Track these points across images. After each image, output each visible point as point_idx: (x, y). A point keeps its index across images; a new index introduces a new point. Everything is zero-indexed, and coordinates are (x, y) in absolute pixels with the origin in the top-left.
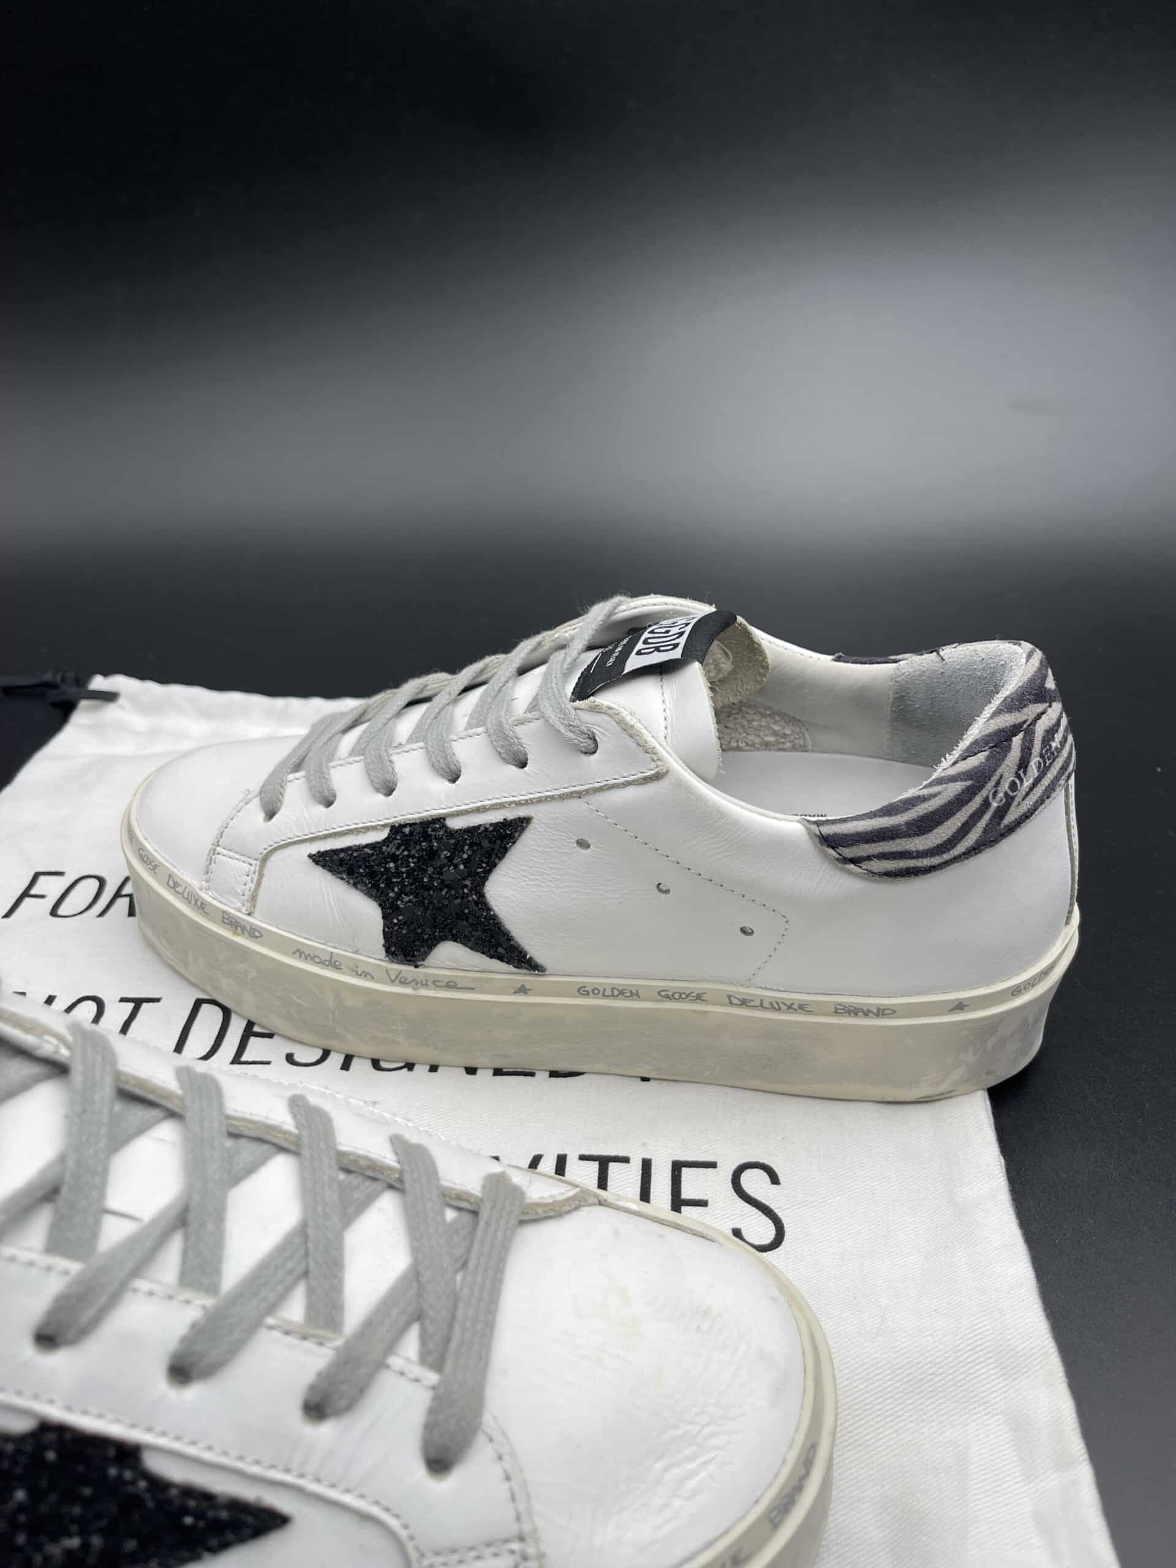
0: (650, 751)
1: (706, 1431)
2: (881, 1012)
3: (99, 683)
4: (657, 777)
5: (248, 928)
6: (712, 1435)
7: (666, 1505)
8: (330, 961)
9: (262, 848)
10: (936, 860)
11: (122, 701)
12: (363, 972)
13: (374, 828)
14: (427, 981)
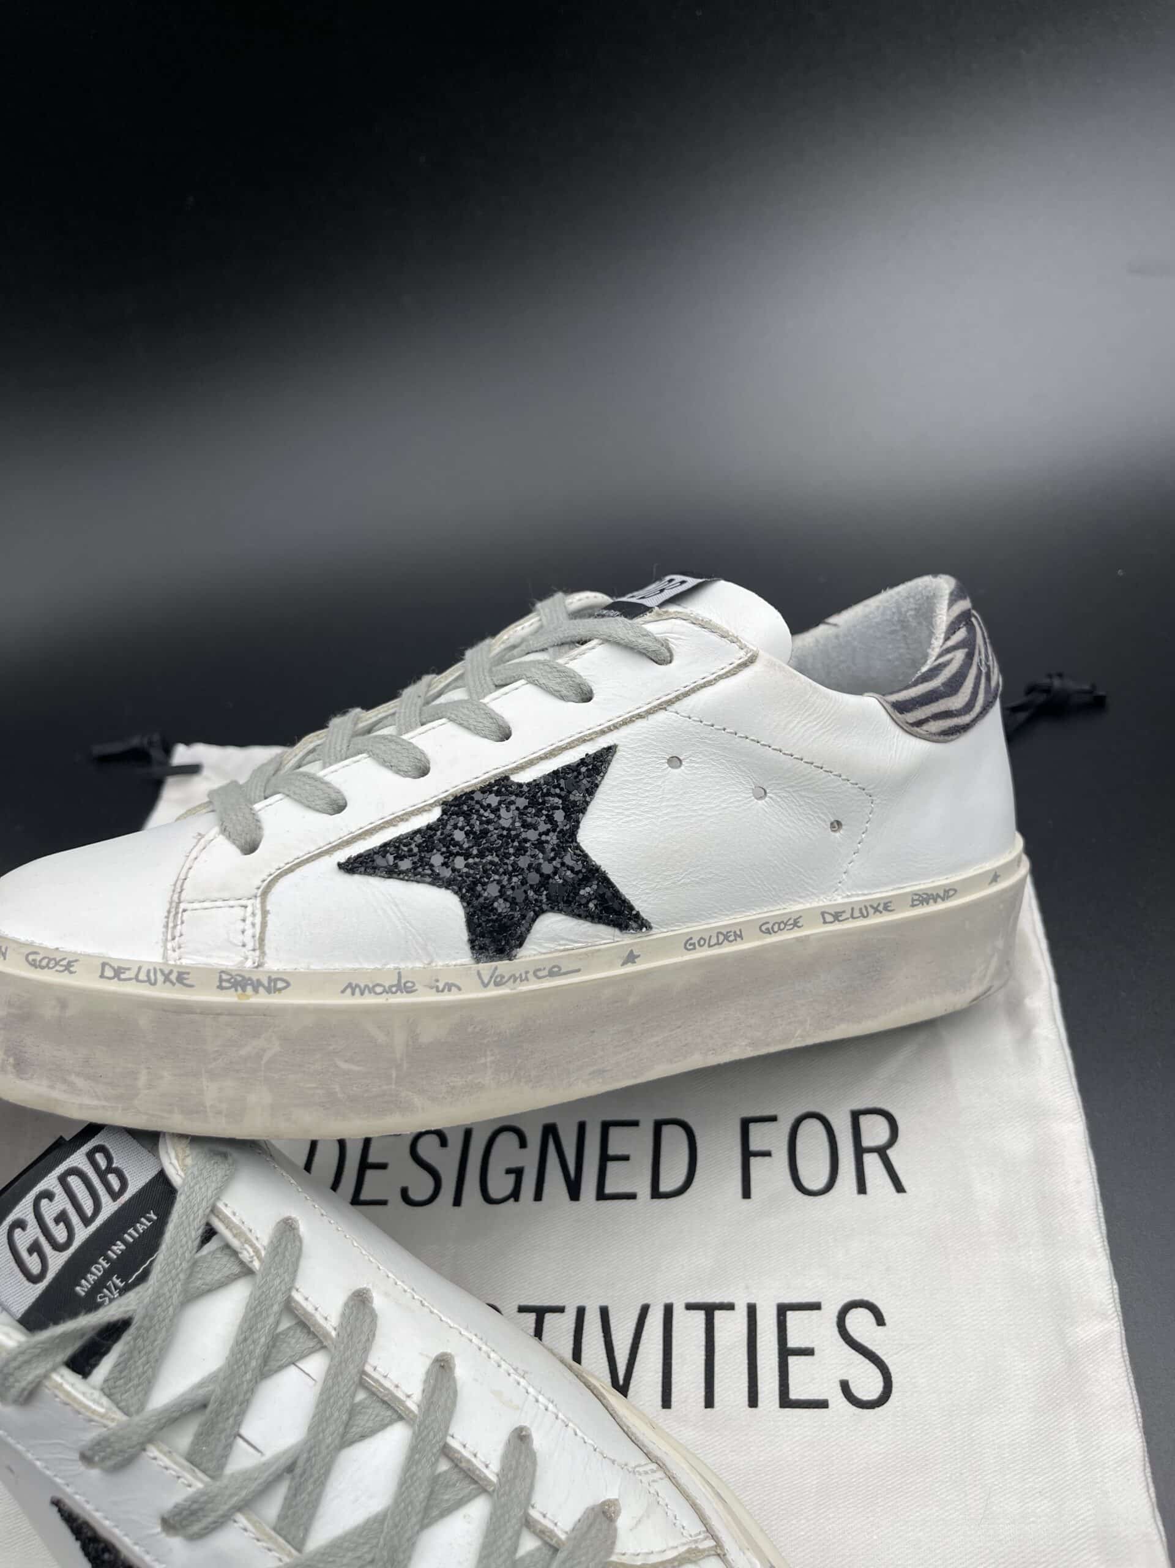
5: (264, 981)
8: (398, 985)
9: (254, 884)
10: (967, 719)
12: (447, 984)
13: (420, 811)
14: (527, 973)
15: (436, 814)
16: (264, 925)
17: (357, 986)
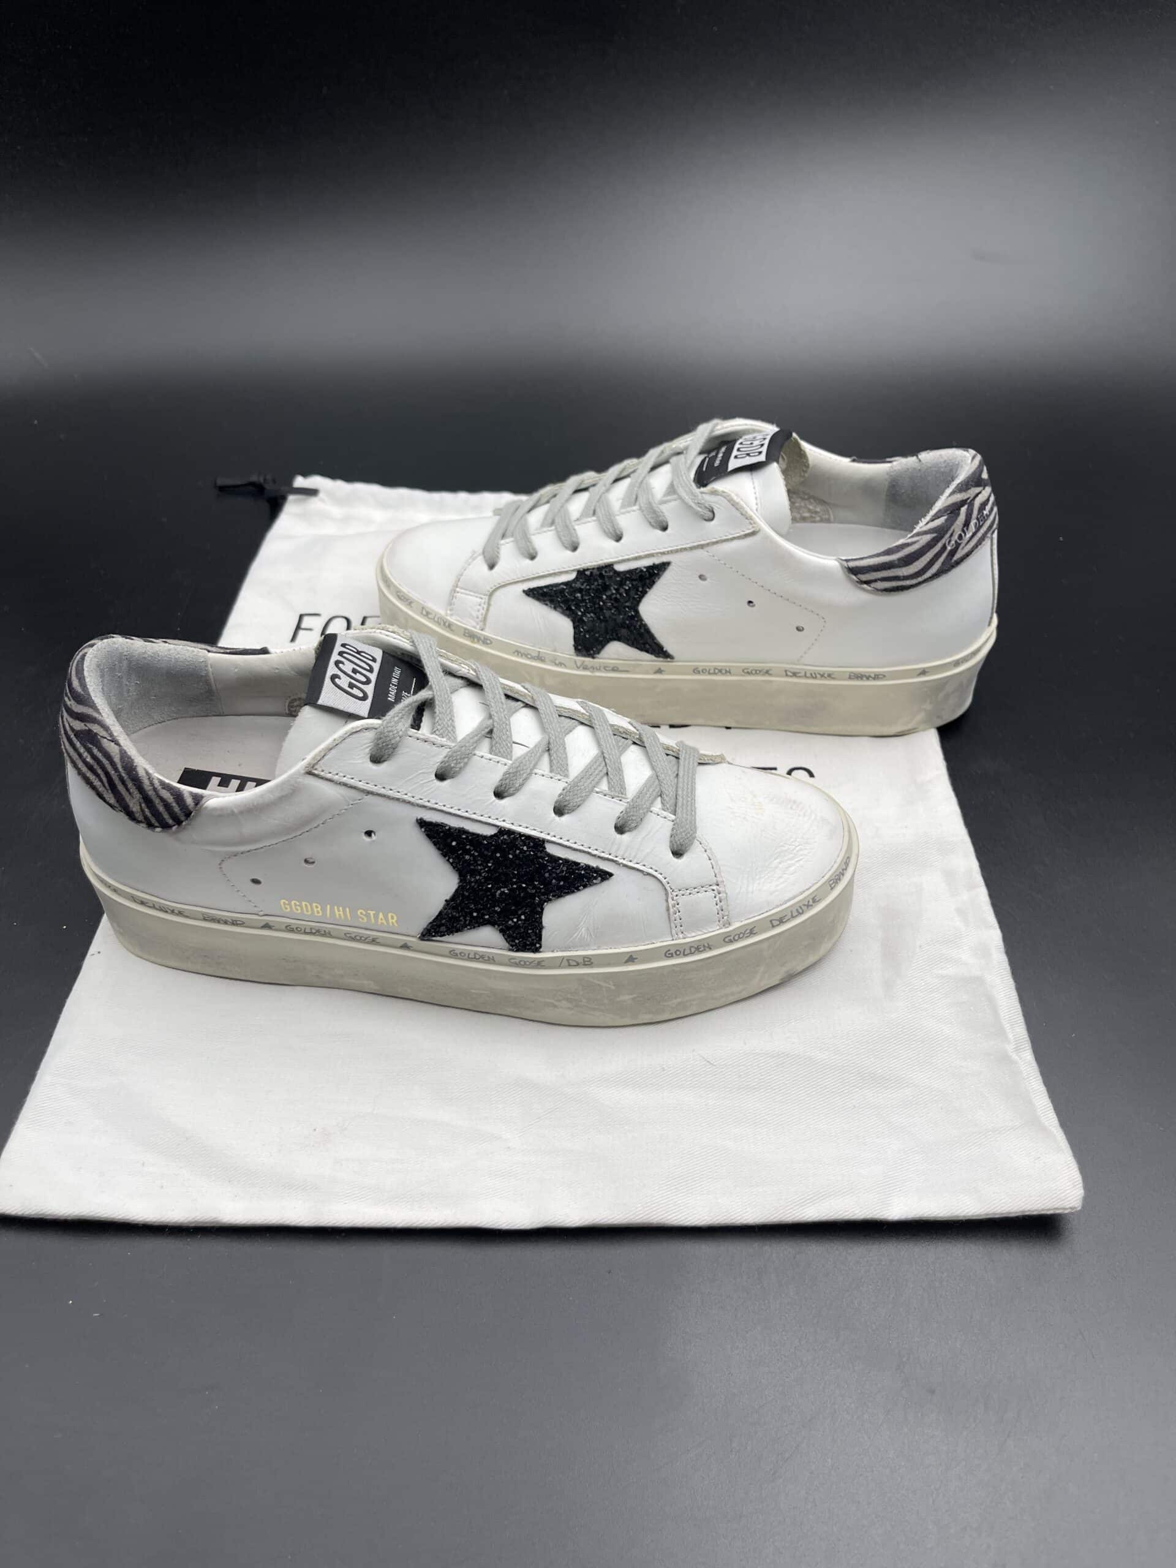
0: (749, 518)
1: (798, 848)
2: (877, 677)
3: (300, 482)
4: (753, 533)
5: (482, 638)
6: (801, 850)
7: (781, 877)
8: (537, 657)
9: (489, 588)
10: (914, 582)
11: (321, 495)
12: (560, 663)
13: (567, 572)
14: (600, 667)
15: (573, 576)
16: (488, 610)
17: (520, 652)
